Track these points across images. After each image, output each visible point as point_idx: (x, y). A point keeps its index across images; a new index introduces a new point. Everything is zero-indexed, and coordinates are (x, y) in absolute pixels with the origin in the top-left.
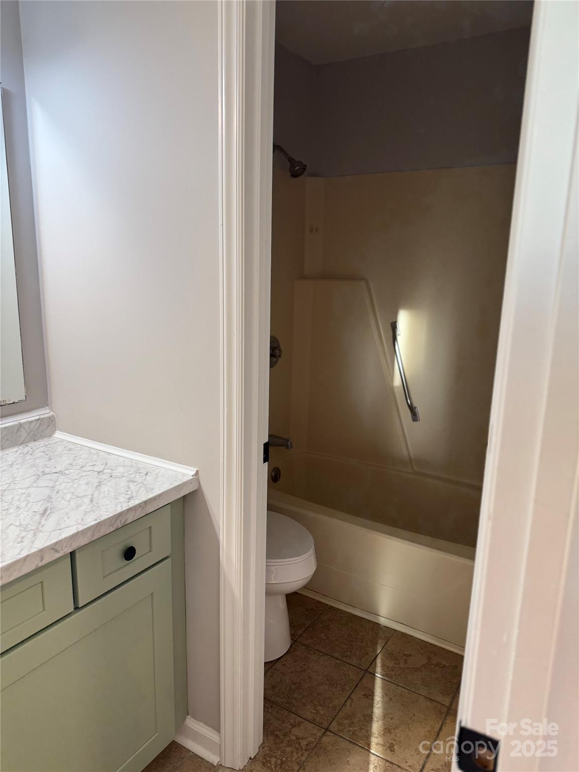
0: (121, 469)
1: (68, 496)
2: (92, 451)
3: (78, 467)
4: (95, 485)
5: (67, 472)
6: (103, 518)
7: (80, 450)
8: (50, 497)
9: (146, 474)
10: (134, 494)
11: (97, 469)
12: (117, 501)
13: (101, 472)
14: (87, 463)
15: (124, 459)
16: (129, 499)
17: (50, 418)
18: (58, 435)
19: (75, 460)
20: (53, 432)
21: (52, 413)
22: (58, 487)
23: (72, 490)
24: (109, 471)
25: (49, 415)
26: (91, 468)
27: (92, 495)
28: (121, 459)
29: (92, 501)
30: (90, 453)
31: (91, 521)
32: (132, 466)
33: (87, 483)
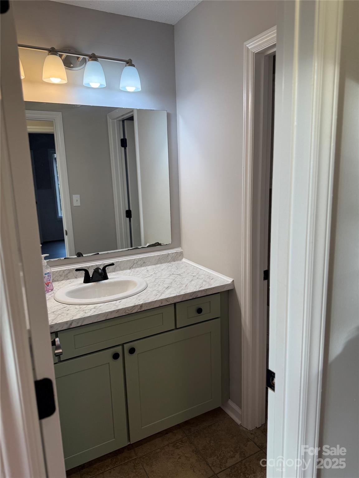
0: (203, 276)
1: (179, 283)
2: (195, 268)
3: (186, 273)
4: (190, 280)
5: (181, 275)
6: (187, 293)
7: (190, 267)
8: (172, 283)
9: (212, 279)
10: (203, 286)
11: (194, 275)
12: (196, 287)
13: (194, 276)
14: (191, 272)
15: (206, 272)
16: (201, 287)
17: (181, 252)
18: (184, 260)
19: (186, 271)
20: (182, 259)
21: (182, 250)
22: (176, 280)
23: (180, 281)
24: (198, 276)
25: (181, 251)
26: (191, 274)
27: (187, 284)
28: (205, 272)
29: (186, 286)
30: (194, 268)
31: (183, 293)
32: (208, 275)
33: (187, 280)
